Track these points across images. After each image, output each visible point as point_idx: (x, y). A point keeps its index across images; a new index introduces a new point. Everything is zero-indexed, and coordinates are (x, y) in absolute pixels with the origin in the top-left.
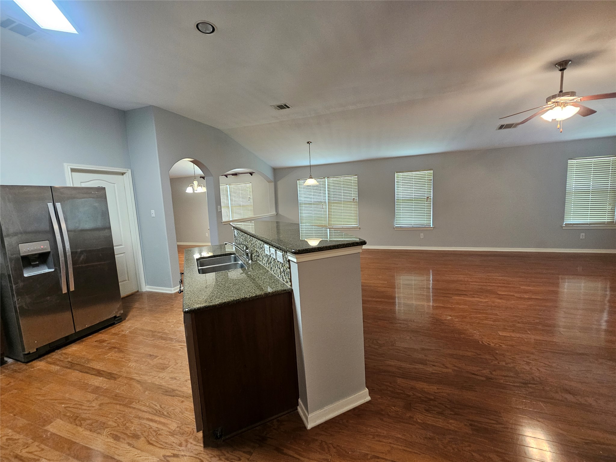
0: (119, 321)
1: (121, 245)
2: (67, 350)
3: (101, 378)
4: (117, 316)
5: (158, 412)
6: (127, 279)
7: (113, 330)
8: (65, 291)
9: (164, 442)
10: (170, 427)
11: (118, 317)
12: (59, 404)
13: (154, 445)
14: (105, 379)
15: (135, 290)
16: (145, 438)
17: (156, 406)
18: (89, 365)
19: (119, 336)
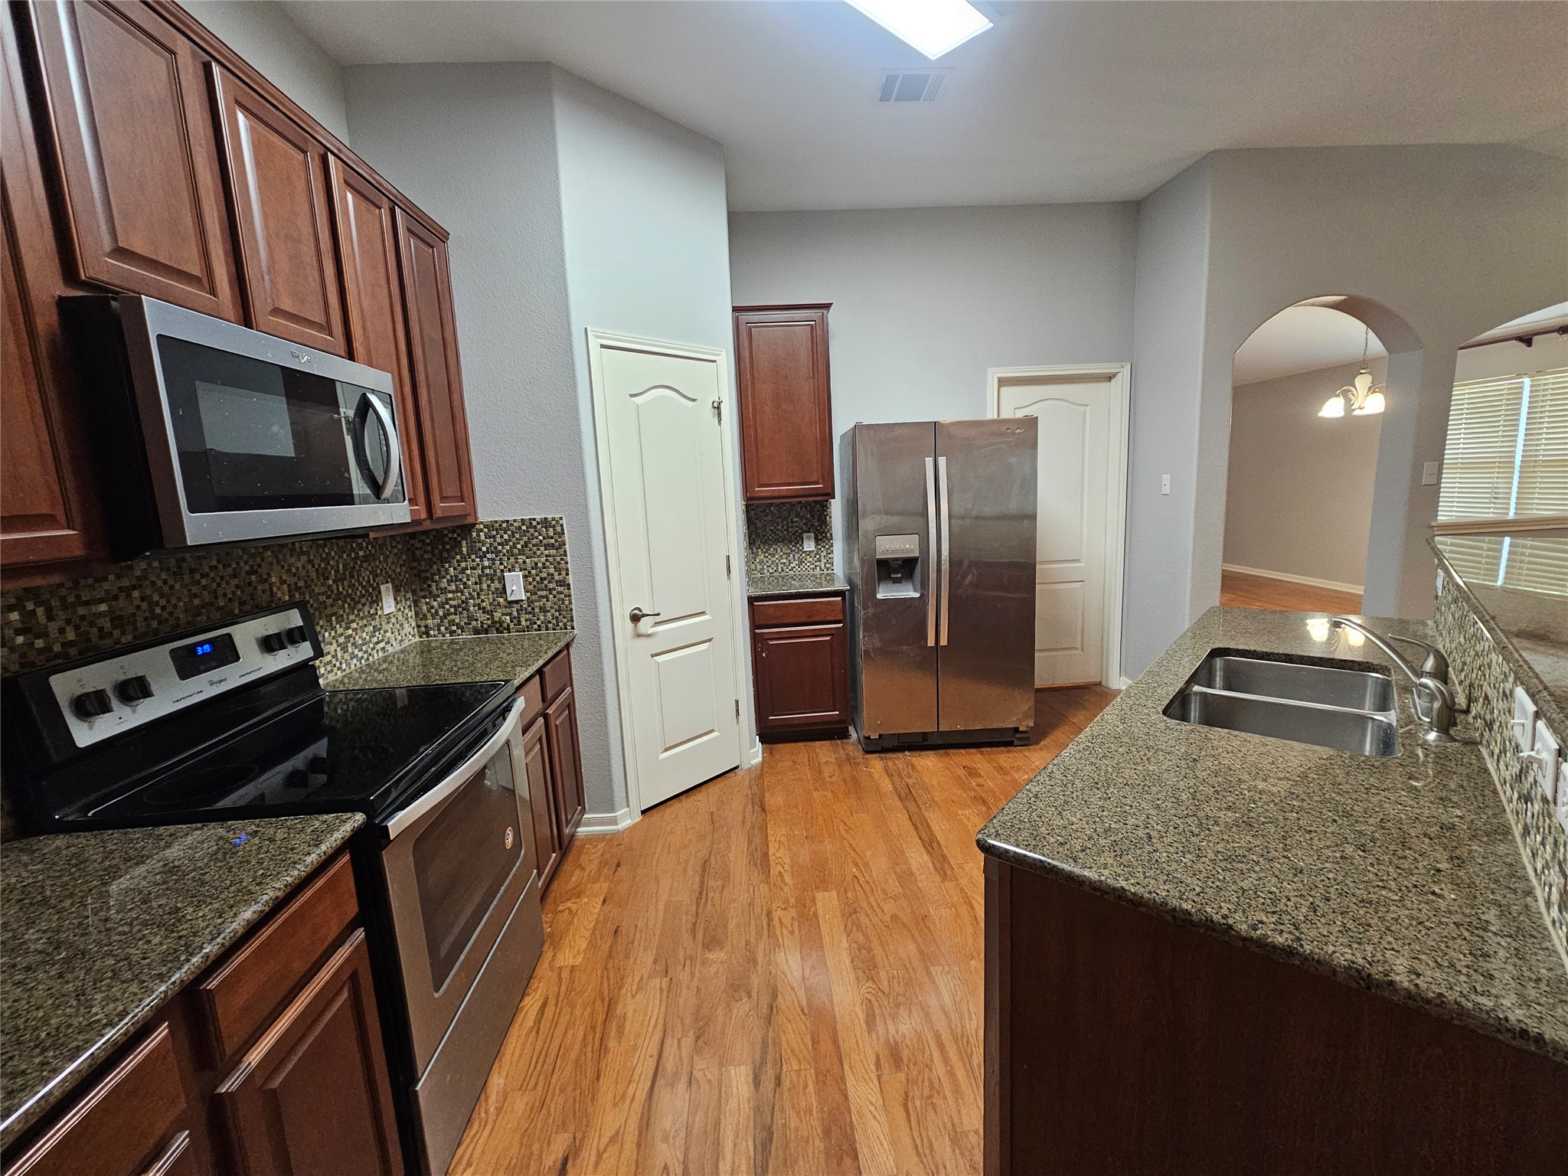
0: (1023, 743)
1: (1077, 561)
2: (919, 759)
3: (926, 857)
4: (1021, 729)
5: (965, 1040)
6: (1079, 646)
7: (1005, 758)
8: (931, 642)
9: (929, 1139)
10: (963, 1112)
11: (1023, 732)
12: (853, 863)
13: (909, 1120)
14: (930, 865)
15: (1093, 678)
16: (908, 1080)
17: (971, 1019)
18: (926, 814)
19: (1005, 777)
